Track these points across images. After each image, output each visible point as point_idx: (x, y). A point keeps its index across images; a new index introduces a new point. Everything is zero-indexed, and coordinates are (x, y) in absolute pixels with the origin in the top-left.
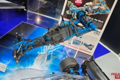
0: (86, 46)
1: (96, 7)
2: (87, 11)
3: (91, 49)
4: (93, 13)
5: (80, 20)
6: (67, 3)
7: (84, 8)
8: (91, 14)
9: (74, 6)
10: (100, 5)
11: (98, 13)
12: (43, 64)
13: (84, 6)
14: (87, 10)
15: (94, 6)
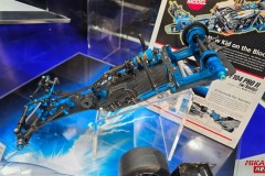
0: (218, 119)
1: (247, 13)
2: (221, 25)
3: (231, 131)
4: (237, 29)
5: (193, 47)
6: (168, 5)
7: (210, 17)
8: (231, 33)
9: (184, 13)
10: (260, 7)
11: (252, 29)
12: (90, 155)
13: (212, 11)
14: (219, 22)
15: (239, 9)
